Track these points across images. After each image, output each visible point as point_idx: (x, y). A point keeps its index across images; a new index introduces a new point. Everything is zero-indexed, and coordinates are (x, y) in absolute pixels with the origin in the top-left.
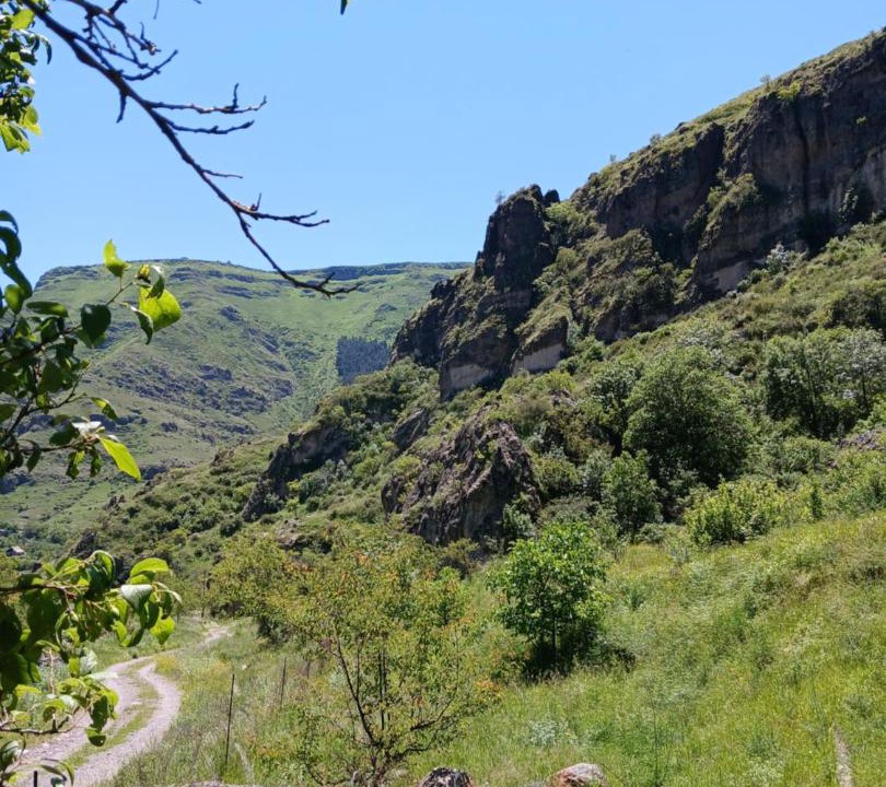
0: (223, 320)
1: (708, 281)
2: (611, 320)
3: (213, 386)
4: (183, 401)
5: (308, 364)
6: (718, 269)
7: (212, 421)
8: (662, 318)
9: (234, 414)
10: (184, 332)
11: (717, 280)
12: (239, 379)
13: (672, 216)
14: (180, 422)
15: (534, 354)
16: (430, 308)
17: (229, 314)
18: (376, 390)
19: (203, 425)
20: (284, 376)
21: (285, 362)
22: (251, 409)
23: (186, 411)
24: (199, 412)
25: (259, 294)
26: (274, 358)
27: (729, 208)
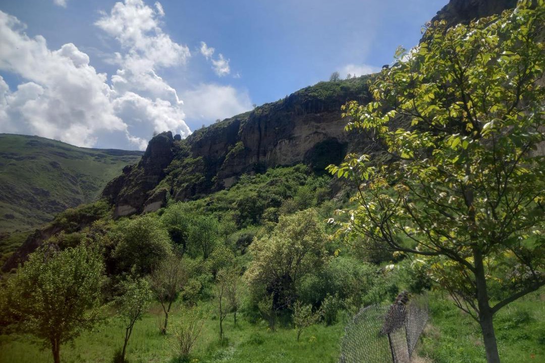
0: (49, 167)
1: (221, 183)
2: (184, 193)
3: (38, 198)
4: (21, 205)
5: (92, 192)
6: (225, 178)
7: (35, 215)
8: (203, 195)
9: (47, 212)
10: (28, 171)
11: (224, 182)
12: (53, 196)
13: (215, 154)
14: (17, 214)
15: (151, 204)
16: (120, 176)
17: (54, 165)
18: (86, 212)
19: (29, 217)
20: (78, 197)
21: (80, 190)
22: (57, 211)
23: (21, 209)
24: (28, 210)
25: (72, 157)
26: (74, 188)
27: (233, 154)
